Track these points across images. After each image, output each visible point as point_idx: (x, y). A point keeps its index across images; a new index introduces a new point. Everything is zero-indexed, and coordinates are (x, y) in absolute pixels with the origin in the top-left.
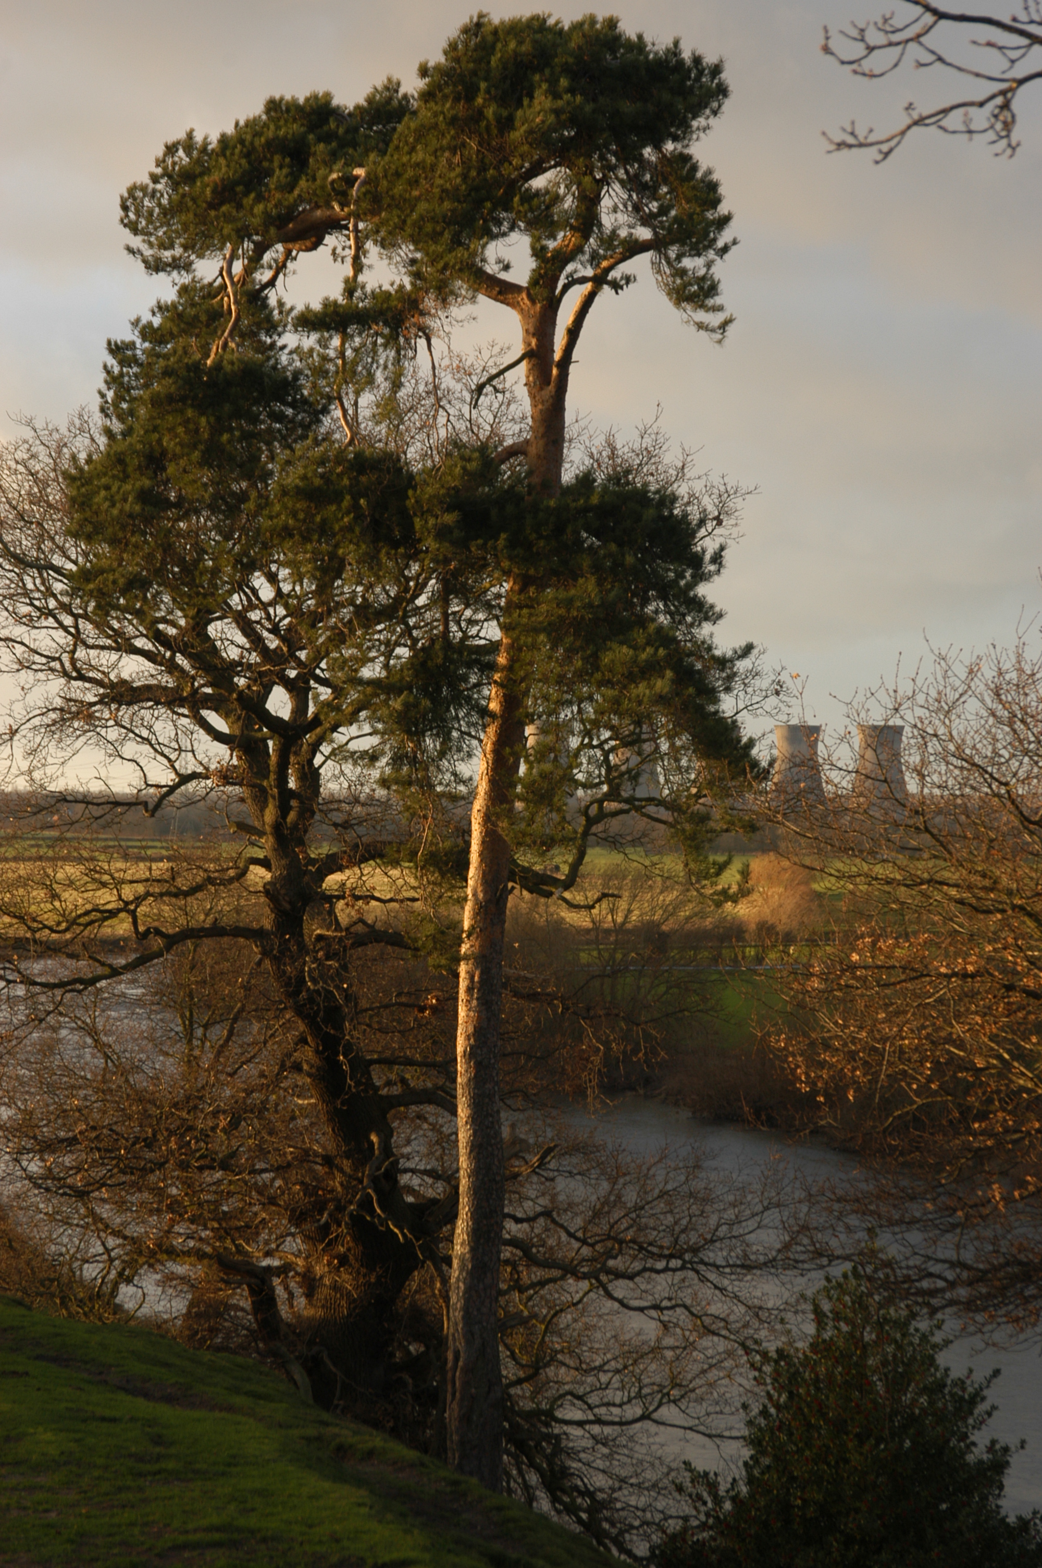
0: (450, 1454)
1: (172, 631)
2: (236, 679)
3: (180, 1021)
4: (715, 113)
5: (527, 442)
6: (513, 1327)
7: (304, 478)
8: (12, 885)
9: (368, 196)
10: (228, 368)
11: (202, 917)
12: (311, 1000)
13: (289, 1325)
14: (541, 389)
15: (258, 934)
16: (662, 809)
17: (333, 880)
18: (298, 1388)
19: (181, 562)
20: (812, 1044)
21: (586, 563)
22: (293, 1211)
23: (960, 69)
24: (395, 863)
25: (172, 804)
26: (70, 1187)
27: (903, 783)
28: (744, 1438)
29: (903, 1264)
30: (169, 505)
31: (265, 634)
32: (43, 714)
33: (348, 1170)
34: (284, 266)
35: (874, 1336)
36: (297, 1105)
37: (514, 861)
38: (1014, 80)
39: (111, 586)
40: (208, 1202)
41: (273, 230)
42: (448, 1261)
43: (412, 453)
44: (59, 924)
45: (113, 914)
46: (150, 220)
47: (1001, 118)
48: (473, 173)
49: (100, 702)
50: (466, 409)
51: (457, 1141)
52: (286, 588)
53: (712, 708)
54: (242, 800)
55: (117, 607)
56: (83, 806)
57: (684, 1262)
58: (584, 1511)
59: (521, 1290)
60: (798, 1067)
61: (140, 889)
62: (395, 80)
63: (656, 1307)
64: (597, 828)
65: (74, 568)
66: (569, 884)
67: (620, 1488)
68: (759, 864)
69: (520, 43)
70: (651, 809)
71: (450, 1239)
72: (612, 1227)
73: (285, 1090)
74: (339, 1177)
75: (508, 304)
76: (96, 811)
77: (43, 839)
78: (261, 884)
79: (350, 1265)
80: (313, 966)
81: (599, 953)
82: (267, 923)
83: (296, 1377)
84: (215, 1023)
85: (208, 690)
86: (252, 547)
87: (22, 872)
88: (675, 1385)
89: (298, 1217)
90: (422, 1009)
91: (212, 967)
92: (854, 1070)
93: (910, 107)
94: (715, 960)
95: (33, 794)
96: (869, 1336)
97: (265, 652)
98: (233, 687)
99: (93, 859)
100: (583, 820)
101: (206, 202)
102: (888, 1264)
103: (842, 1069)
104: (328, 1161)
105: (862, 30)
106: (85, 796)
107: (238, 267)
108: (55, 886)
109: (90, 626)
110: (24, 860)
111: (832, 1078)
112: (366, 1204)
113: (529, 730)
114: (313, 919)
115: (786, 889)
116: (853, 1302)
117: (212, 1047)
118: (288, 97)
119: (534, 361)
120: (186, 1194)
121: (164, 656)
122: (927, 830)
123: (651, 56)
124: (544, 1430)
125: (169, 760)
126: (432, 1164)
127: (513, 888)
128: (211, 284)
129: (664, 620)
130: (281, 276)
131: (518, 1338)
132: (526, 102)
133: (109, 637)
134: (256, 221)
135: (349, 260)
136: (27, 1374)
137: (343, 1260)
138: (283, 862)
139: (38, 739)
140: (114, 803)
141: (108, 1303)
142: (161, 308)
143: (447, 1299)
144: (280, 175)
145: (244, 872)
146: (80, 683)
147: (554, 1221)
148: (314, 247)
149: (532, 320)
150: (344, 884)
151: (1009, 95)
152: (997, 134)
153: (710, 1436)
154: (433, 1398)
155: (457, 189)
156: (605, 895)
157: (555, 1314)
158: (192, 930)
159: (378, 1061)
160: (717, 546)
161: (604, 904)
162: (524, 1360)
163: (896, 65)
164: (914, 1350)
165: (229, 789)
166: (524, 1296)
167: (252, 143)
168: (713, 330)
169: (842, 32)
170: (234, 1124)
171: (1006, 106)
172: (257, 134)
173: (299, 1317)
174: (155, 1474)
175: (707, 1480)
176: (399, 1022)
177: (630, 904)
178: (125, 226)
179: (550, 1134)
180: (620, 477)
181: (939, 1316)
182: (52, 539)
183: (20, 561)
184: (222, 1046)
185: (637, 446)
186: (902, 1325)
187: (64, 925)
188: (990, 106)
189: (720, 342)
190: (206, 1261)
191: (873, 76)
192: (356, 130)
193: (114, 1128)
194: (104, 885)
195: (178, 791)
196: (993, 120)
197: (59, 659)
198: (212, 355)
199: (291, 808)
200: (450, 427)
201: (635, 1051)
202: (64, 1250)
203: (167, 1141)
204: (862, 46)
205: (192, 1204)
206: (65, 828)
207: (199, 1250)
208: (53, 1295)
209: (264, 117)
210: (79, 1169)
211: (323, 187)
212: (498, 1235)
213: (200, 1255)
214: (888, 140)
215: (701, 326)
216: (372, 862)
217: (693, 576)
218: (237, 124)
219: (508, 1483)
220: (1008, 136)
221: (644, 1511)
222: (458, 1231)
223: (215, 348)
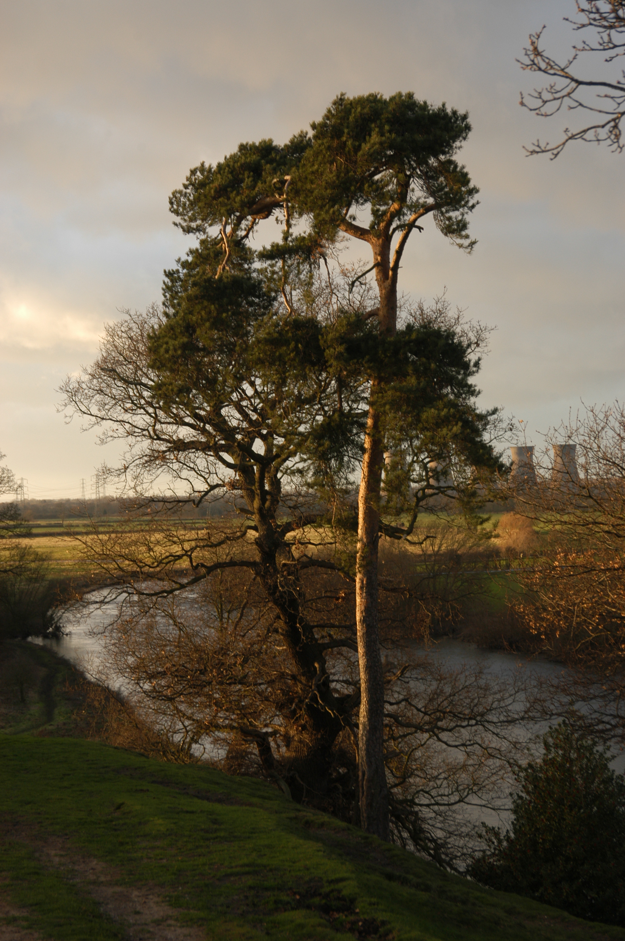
0: (362, 823)
1: (202, 413)
2: (236, 436)
3: (216, 610)
4: (465, 139)
5: (378, 309)
6: (391, 758)
7: (268, 334)
8: (129, 544)
9: (293, 191)
10: (225, 280)
11: (225, 557)
12: (281, 596)
13: (278, 761)
14: (384, 282)
15: (253, 564)
16: (455, 492)
17: (289, 535)
18: (284, 792)
19: (207, 379)
20: (537, 609)
21: (410, 370)
22: (277, 703)
23: (591, 109)
24: (320, 526)
25: (207, 501)
26: (165, 696)
27: (577, 474)
28: (511, 810)
29: (589, 717)
30: (198, 349)
31: (250, 412)
32: (140, 458)
33: (304, 682)
34: (252, 227)
35: (576, 755)
36: (277, 650)
37: (381, 521)
38: (619, 113)
39: (171, 392)
40: (235, 701)
41: (246, 210)
42: (357, 726)
43: (320, 318)
44: (153, 563)
45: (180, 557)
46: (184, 208)
47: (614, 133)
48: (343, 175)
49: (169, 451)
50: (347, 294)
51: (358, 665)
52: (259, 389)
53: (478, 439)
54: (242, 497)
55: (175, 402)
56: (162, 503)
57: (477, 721)
58: (432, 849)
59: (395, 739)
60: (530, 621)
61: (193, 544)
62: (305, 131)
63: (463, 745)
64: (422, 503)
65: (153, 384)
66: (409, 532)
67: (450, 837)
68: (505, 518)
69: (363, 108)
70: (450, 492)
71: (357, 715)
72: (439, 705)
73: (270, 643)
74: (300, 686)
75: (365, 240)
76: (169, 506)
77: (143, 521)
78: (253, 539)
79: (308, 730)
80: (282, 579)
81: (427, 567)
82: (258, 559)
83: (283, 787)
84: (234, 610)
85: (223, 442)
86: (242, 369)
87: (133, 538)
88: (475, 784)
89: (280, 707)
90: (338, 599)
91: (231, 582)
92: (559, 621)
93: (567, 130)
94: (486, 567)
95: (137, 498)
96: (574, 755)
97: (250, 421)
98: (235, 440)
99: (168, 530)
100: (415, 499)
101: (211, 197)
102: (581, 718)
103: (553, 621)
104: (294, 677)
105: (540, 93)
106: (163, 498)
107: (229, 229)
108: (150, 544)
109: (162, 412)
110: (134, 532)
111: (548, 626)
112: (314, 699)
113: (385, 455)
114: (280, 555)
115: (520, 529)
116: (564, 738)
117: (233, 622)
118: (250, 143)
119: (380, 268)
120: (223, 697)
121: (200, 426)
122: (590, 497)
123: (431, 112)
124: (409, 808)
125: (205, 478)
126: (348, 677)
127: (381, 535)
128: (216, 238)
129: (452, 397)
130: (251, 233)
131: (393, 765)
132: (367, 138)
133: (172, 417)
134: (237, 205)
135: (284, 222)
136: (148, 790)
137: (304, 727)
138: (264, 527)
139: (139, 471)
140: (178, 501)
141: (187, 753)
142: (191, 252)
143: (357, 745)
144: (248, 181)
145: (244, 534)
146: (158, 441)
147: (410, 704)
148: (267, 217)
149: (378, 248)
150: (295, 537)
151: (617, 121)
152: (612, 141)
153: (494, 809)
154: (352, 796)
155: (334, 182)
156: (428, 537)
157: (412, 751)
158: (220, 563)
159: (317, 626)
160: (477, 358)
161: (428, 542)
162: (398, 774)
163: (558, 109)
164: (596, 762)
165: (235, 491)
166: (396, 742)
167: (233, 166)
168: (466, 248)
169: (529, 94)
170: (245, 661)
171: (616, 127)
172: (235, 162)
173: (283, 757)
174: (214, 839)
175: (494, 831)
176: (327, 606)
177: (441, 542)
178: (172, 212)
179: (405, 659)
180: (427, 325)
181: (608, 743)
182: (141, 370)
183: (126, 382)
184: (238, 622)
185: (434, 308)
186: (590, 749)
187: (156, 564)
188: (608, 127)
189: (470, 253)
190: (235, 731)
191: (547, 116)
192: (285, 157)
193: (185, 665)
194: (175, 543)
195: (210, 494)
196: (609, 134)
197: (147, 430)
198: (218, 274)
199: (267, 500)
200: (339, 303)
201: (447, 616)
202: (163, 727)
203: (212, 671)
204: (540, 101)
205: (226, 702)
206: (154, 515)
207: (231, 725)
208: (159, 751)
209: (239, 154)
210: (169, 687)
211: (270, 186)
212: (382, 712)
213: (232, 728)
214: (557, 148)
215: (461, 246)
216: (309, 526)
217: (464, 373)
218: (226, 158)
219: (393, 837)
220: (618, 142)
221: (462, 848)
222: (361, 710)
223: (219, 269)
